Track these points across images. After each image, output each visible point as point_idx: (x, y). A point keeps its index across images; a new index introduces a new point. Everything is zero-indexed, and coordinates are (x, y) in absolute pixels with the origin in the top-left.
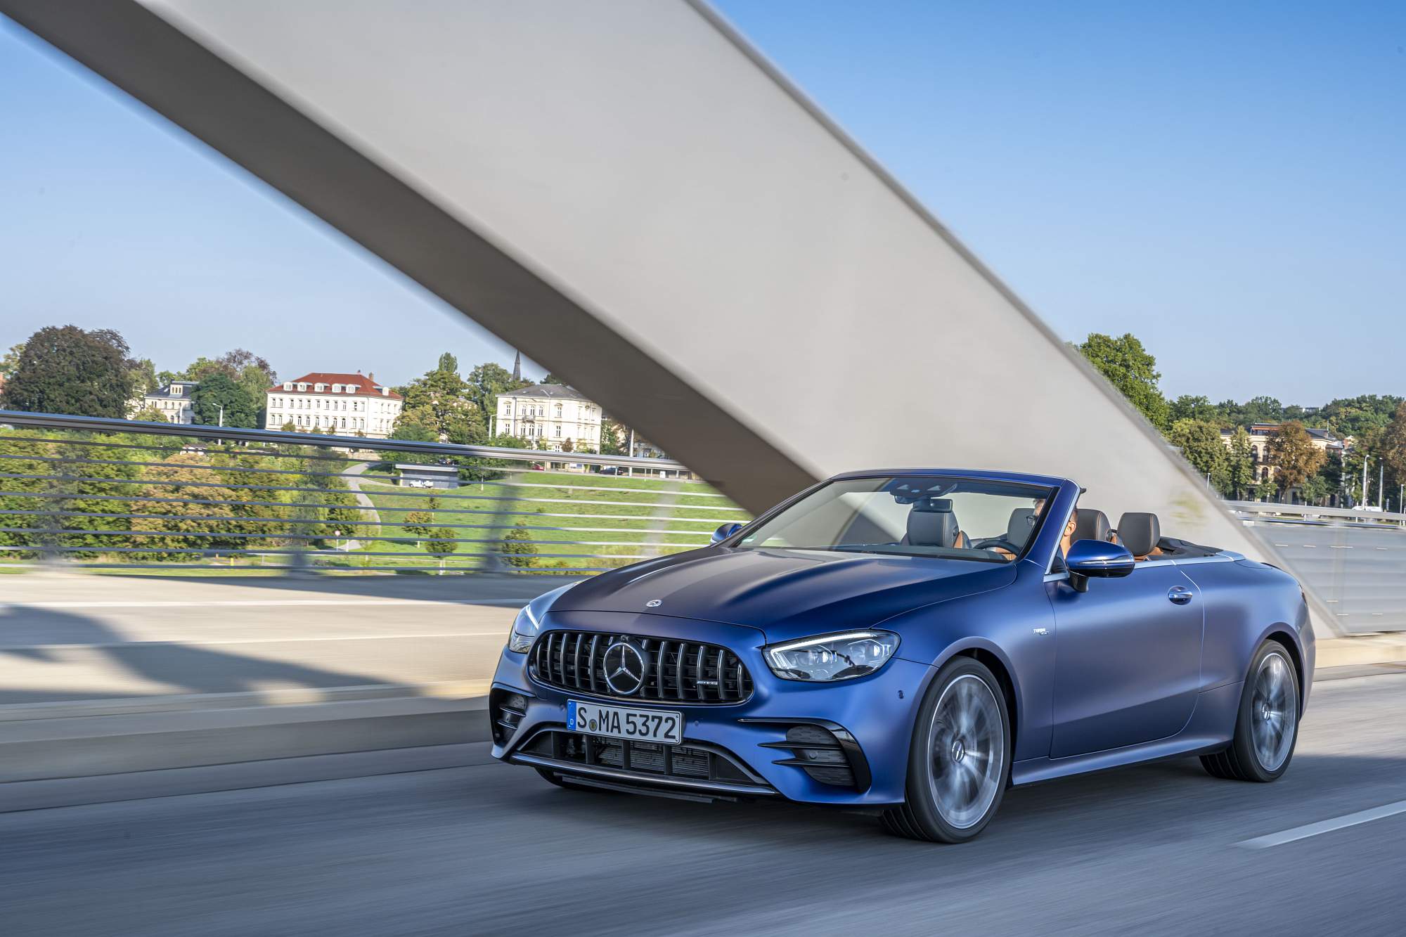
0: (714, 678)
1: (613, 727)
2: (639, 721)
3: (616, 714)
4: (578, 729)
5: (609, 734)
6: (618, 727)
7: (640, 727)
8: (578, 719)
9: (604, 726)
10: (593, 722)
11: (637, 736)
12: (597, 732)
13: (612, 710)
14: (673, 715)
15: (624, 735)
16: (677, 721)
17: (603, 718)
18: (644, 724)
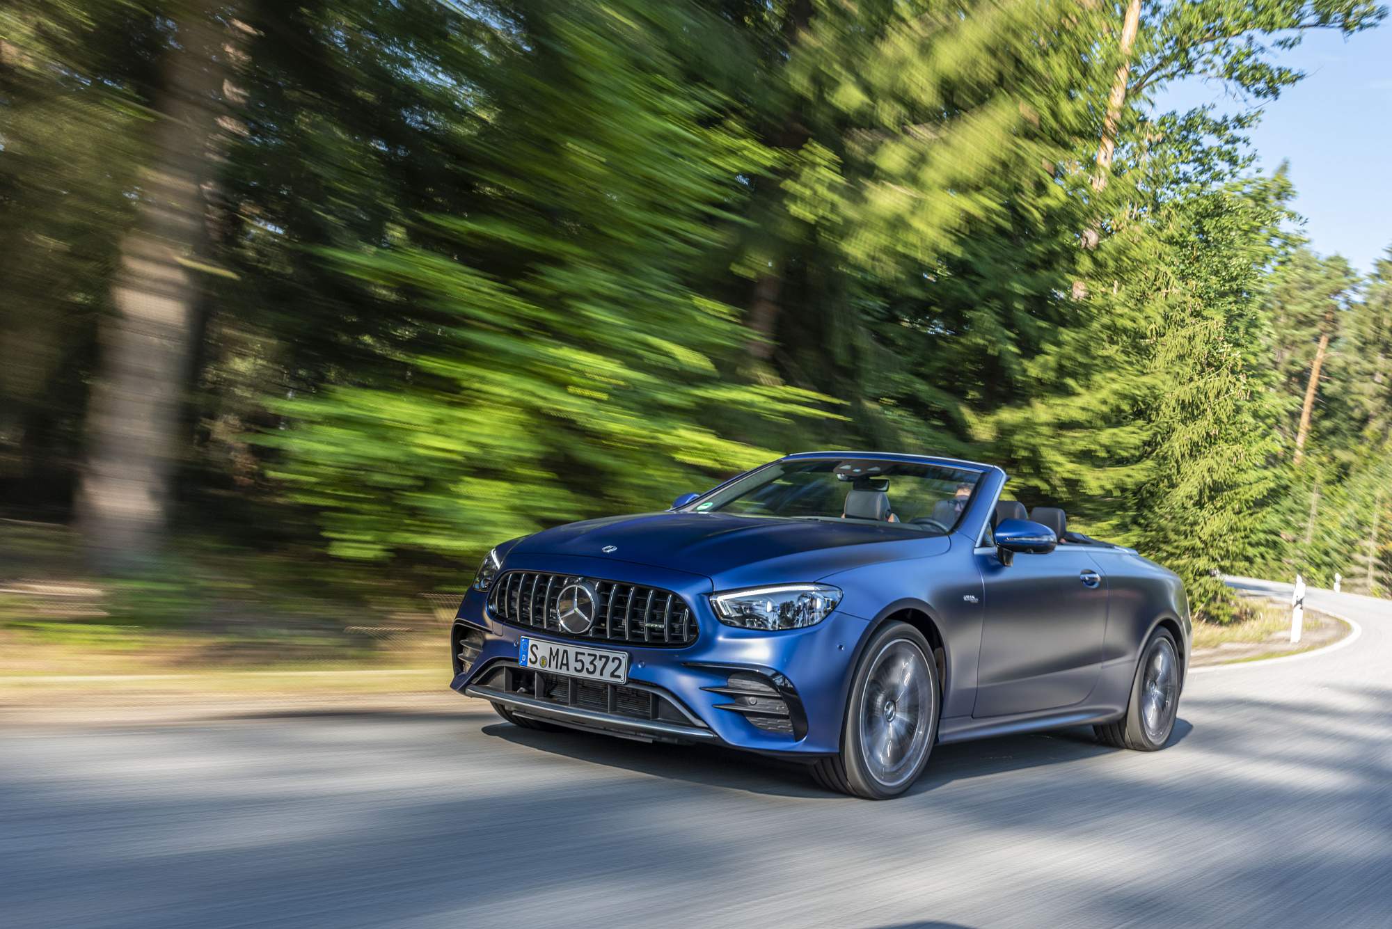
0: (661, 621)
1: (562, 664)
2: (587, 660)
3: (565, 652)
4: (529, 665)
5: (558, 671)
6: (567, 665)
7: (587, 665)
8: (530, 655)
9: (553, 664)
10: (543, 658)
11: (584, 675)
12: (547, 669)
13: (562, 648)
14: (620, 656)
15: (572, 673)
16: (624, 662)
17: (553, 656)
18: (592, 663)
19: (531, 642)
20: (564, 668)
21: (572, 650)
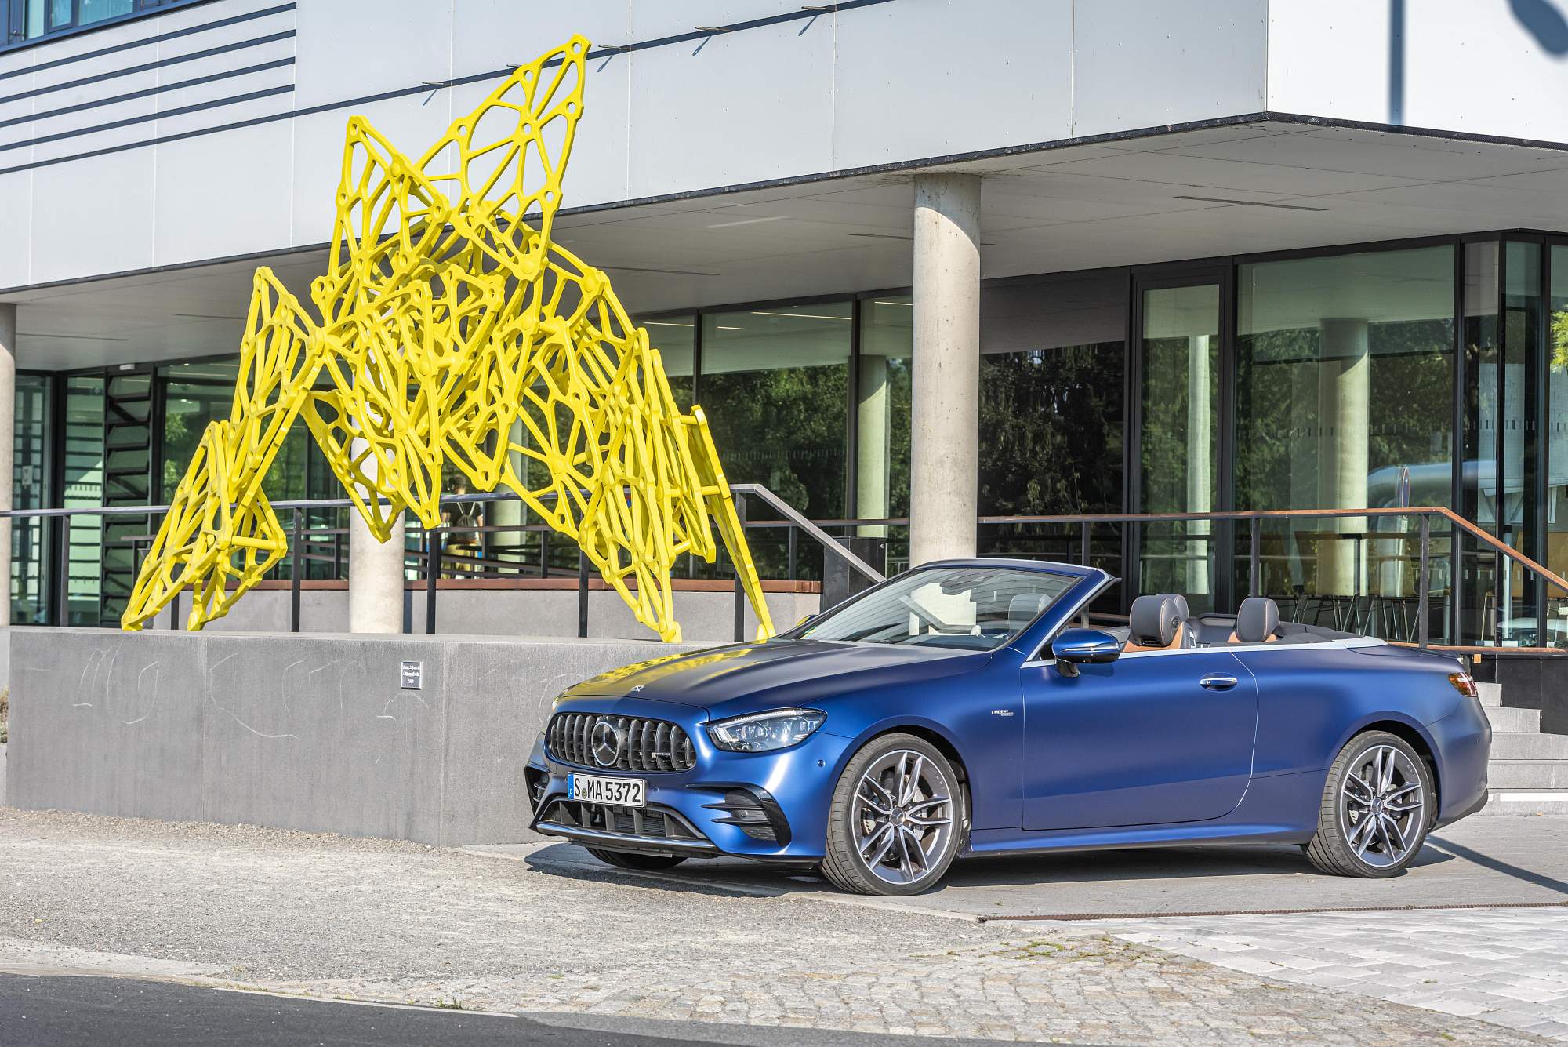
0: (668, 750)
1: (597, 794)
2: (614, 788)
3: (599, 782)
4: (575, 797)
5: (594, 800)
6: (600, 794)
7: (615, 793)
8: (575, 789)
9: (591, 794)
10: (584, 790)
11: (613, 802)
12: (587, 799)
13: (596, 779)
14: (638, 782)
15: (605, 801)
16: (641, 786)
17: (591, 786)
18: (618, 791)
19: (575, 777)
20: (599, 797)
21: (603, 781)
